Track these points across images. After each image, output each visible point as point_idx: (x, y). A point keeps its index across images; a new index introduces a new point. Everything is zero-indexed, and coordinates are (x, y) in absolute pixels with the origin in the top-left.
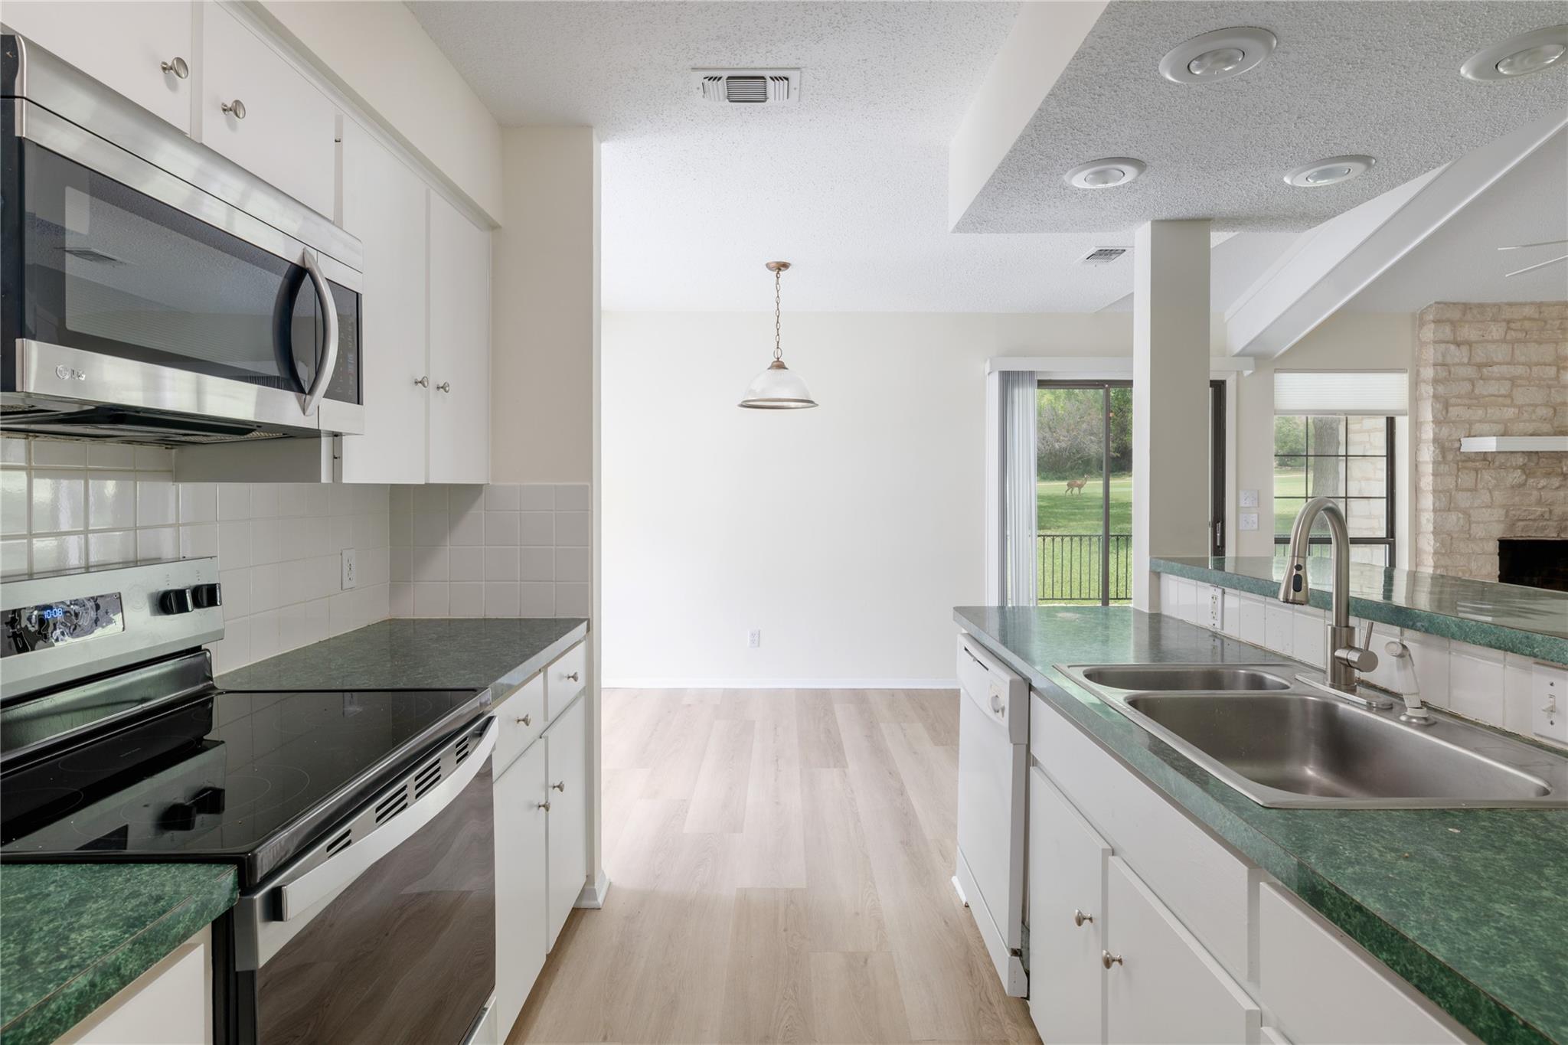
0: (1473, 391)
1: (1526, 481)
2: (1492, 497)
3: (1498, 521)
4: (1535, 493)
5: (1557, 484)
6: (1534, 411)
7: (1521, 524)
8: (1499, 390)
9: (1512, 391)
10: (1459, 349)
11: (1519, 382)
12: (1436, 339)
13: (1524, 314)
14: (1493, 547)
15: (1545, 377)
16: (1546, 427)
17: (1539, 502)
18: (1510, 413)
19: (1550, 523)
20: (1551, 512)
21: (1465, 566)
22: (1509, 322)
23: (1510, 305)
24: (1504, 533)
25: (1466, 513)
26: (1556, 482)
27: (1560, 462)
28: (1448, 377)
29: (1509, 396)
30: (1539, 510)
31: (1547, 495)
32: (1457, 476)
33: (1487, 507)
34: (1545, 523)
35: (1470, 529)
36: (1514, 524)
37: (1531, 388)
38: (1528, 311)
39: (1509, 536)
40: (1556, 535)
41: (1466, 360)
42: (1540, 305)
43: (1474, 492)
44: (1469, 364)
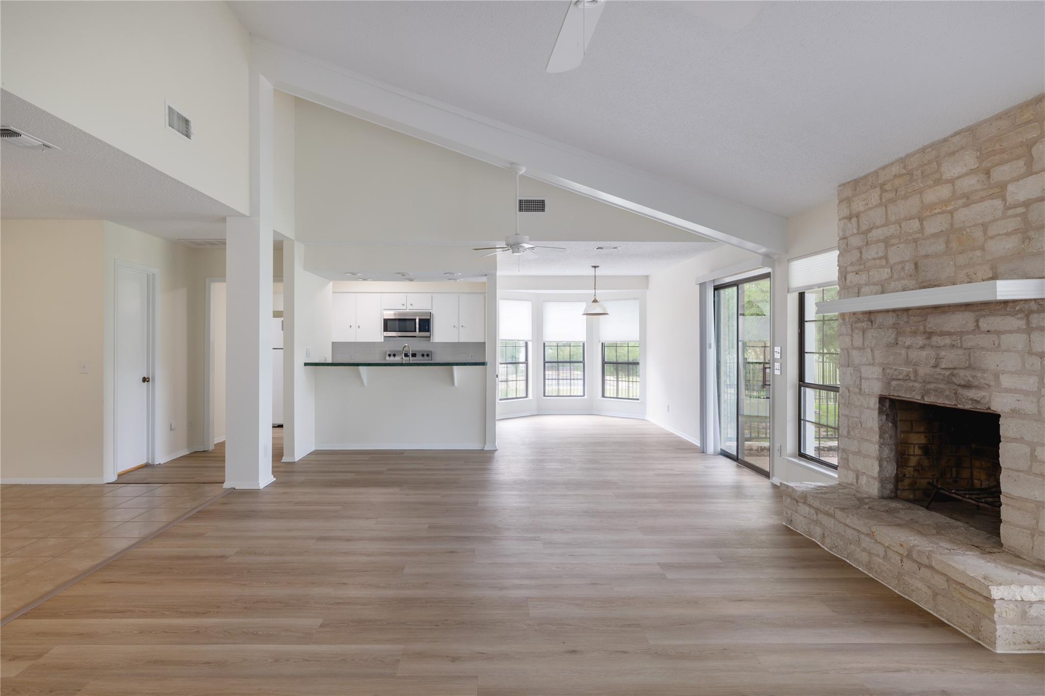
0: (861, 257)
1: (896, 339)
2: (873, 356)
3: (878, 379)
4: (903, 352)
5: (921, 343)
6: (903, 268)
7: (894, 383)
8: (877, 253)
9: (887, 251)
10: (851, 223)
11: (894, 241)
12: (840, 217)
13: (894, 173)
14: (874, 403)
15: (911, 231)
16: (912, 283)
17: (908, 362)
18: (885, 273)
19: (916, 385)
20: (916, 372)
21: (857, 417)
22: (882, 186)
23: (884, 168)
24: (882, 391)
25: (857, 369)
26: (920, 340)
27: (926, 320)
28: (846, 248)
29: (886, 258)
30: (905, 369)
31: (914, 355)
32: (852, 336)
33: (869, 364)
34: (911, 384)
35: (861, 385)
36: (889, 383)
37: (900, 246)
38: (895, 170)
39: (885, 393)
40: (919, 397)
41: (855, 231)
42: (902, 161)
43: (862, 351)
44: (858, 234)
